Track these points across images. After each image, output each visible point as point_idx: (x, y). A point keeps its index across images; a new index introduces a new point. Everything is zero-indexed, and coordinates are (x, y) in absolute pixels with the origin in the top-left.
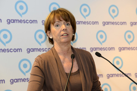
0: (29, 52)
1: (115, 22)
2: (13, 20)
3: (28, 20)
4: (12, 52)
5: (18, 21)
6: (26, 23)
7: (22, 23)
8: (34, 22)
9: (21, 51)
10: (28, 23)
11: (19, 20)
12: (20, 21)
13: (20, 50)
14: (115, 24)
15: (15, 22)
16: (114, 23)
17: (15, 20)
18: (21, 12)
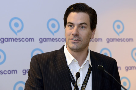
0: (25, 74)
1: (120, 38)
2: (7, 39)
3: (24, 39)
4: (6, 73)
5: (12, 40)
6: (21, 41)
7: (17, 41)
8: (30, 40)
9: (17, 73)
10: (24, 41)
11: (14, 38)
12: (15, 40)
13: (15, 71)
14: (121, 40)
15: (9, 41)
16: (119, 40)
17: (9, 39)
18: (16, 29)
